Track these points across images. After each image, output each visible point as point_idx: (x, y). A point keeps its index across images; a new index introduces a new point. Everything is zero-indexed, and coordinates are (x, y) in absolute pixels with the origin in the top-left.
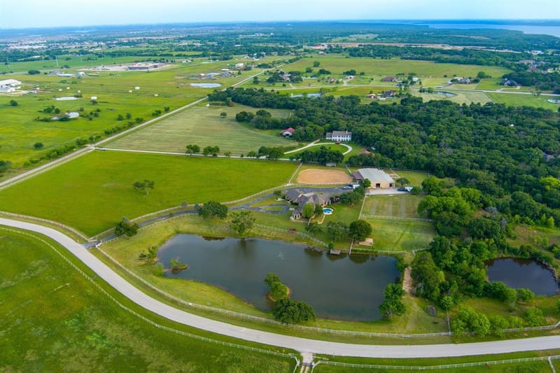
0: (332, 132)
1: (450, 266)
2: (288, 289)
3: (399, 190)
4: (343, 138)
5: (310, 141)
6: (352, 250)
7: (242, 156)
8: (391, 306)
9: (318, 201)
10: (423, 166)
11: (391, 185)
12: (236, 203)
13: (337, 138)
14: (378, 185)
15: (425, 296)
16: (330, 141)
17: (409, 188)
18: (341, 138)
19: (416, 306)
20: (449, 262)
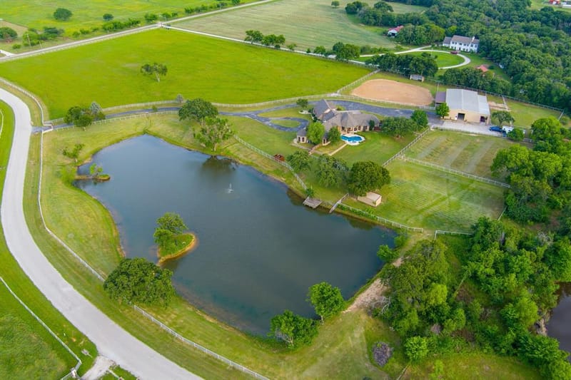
0: (452, 36)
1: (483, 277)
2: (193, 242)
3: (492, 129)
4: (466, 47)
5: (417, 45)
6: (338, 206)
7: (309, 52)
8: (284, 325)
9: (346, 123)
10: (555, 99)
11: (483, 119)
12: (244, 108)
13: (457, 46)
14: (461, 116)
15: (388, 321)
16: (447, 48)
17: (507, 129)
18: (463, 47)
19: (357, 335)
20: (484, 269)
